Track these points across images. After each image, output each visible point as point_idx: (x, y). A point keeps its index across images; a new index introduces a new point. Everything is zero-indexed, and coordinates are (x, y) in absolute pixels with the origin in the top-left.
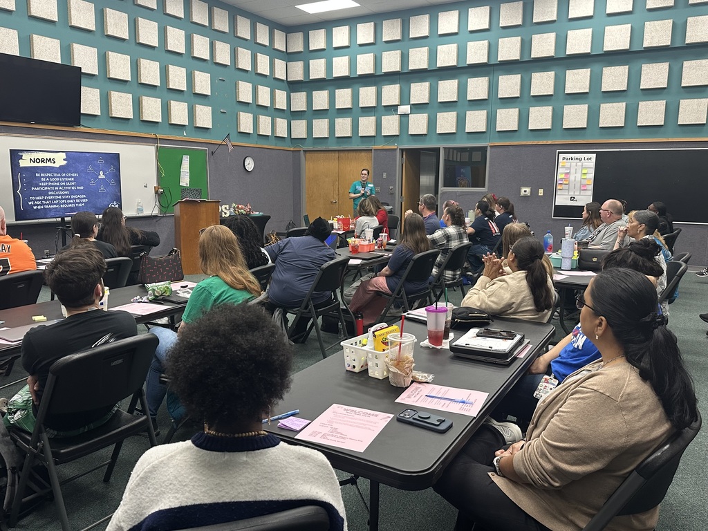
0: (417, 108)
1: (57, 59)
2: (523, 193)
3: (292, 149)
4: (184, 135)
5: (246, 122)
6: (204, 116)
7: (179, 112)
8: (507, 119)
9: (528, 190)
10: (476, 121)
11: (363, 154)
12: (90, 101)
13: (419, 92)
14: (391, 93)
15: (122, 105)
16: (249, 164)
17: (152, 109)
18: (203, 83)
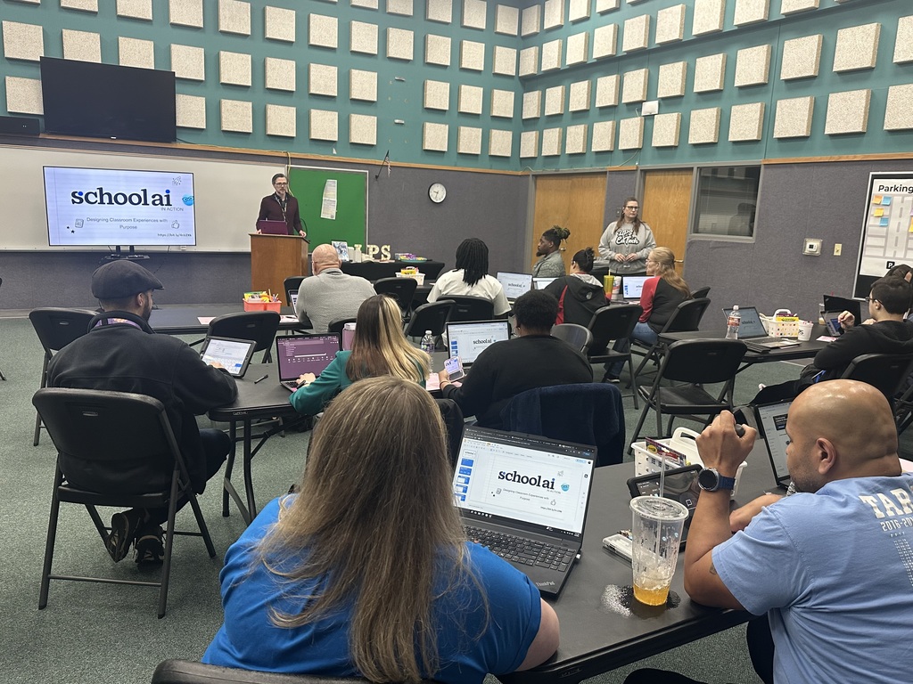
0: (668, 103)
1: (150, 65)
2: (808, 250)
3: (520, 173)
4: (334, 155)
5: (436, 137)
6: (364, 129)
7: (324, 124)
8: (792, 117)
9: (816, 244)
10: (745, 123)
11: (599, 179)
12: (190, 111)
13: (671, 78)
14: (635, 83)
15: (237, 116)
16: (438, 193)
17: (282, 120)
18: (365, 84)
